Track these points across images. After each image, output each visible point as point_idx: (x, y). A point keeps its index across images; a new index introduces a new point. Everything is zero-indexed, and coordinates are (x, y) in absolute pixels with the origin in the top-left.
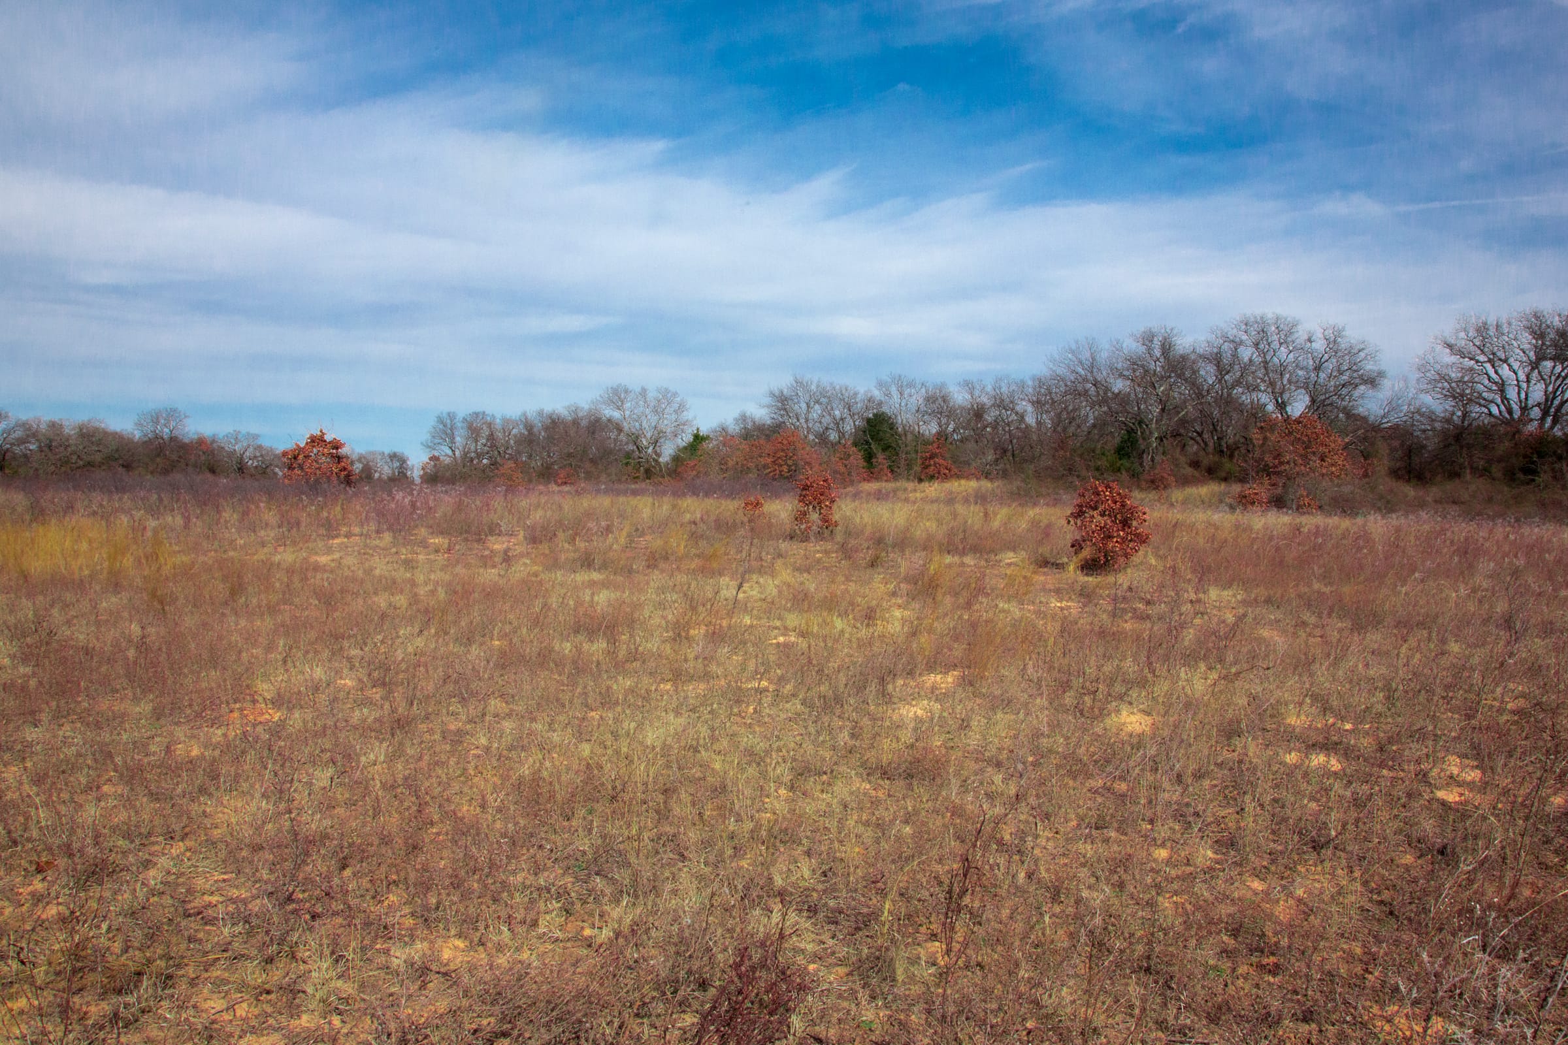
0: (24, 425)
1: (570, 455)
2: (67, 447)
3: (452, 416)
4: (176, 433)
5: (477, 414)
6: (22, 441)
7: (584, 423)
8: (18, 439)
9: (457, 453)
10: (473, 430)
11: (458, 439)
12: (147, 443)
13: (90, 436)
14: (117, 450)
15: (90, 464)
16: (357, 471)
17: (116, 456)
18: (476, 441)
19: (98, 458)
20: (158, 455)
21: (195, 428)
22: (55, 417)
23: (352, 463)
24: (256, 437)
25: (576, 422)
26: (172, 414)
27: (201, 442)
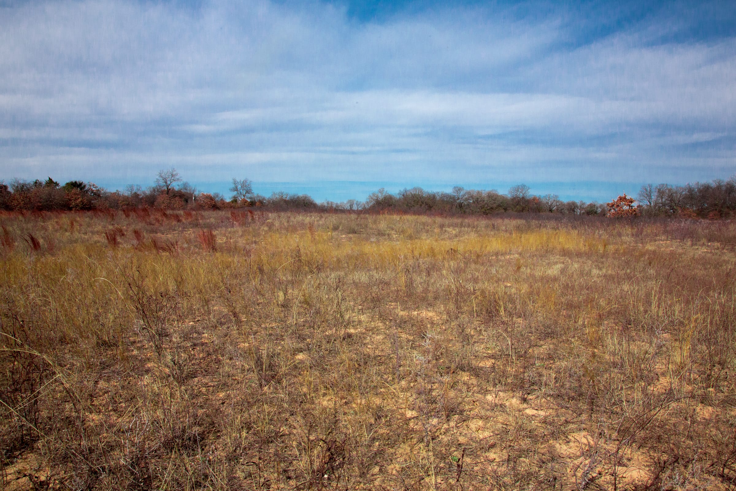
0: (469, 193)
1: (716, 205)
2: (484, 201)
3: (650, 186)
4: (525, 195)
5: (663, 185)
6: (467, 199)
7: (724, 188)
8: (466, 198)
9: (652, 204)
10: (661, 193)
11: (653, 197)
12: (513, 199)
13: (492, 197)
14: (502, 203)
15: (492, 208)
16: (599, 212)
17: (502, 205)
18: (662, 198)
19: (495, 206)
20: (518, 205)
21: (532, 193)
22: (479, 189)
23: (597, 208)
24: (557, 196)
25: (719, 187)
26: (524, 187)
27: (534, 199)
